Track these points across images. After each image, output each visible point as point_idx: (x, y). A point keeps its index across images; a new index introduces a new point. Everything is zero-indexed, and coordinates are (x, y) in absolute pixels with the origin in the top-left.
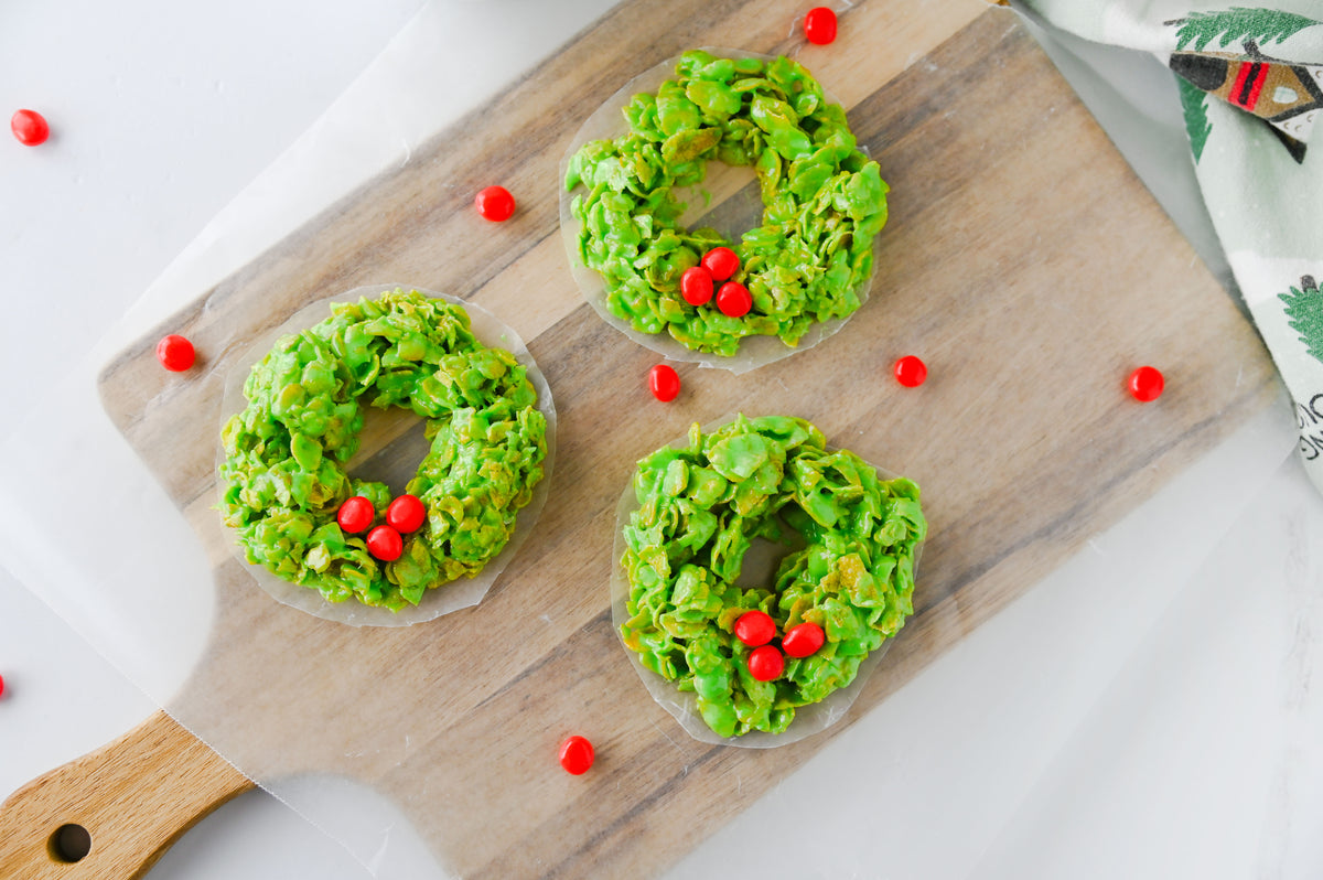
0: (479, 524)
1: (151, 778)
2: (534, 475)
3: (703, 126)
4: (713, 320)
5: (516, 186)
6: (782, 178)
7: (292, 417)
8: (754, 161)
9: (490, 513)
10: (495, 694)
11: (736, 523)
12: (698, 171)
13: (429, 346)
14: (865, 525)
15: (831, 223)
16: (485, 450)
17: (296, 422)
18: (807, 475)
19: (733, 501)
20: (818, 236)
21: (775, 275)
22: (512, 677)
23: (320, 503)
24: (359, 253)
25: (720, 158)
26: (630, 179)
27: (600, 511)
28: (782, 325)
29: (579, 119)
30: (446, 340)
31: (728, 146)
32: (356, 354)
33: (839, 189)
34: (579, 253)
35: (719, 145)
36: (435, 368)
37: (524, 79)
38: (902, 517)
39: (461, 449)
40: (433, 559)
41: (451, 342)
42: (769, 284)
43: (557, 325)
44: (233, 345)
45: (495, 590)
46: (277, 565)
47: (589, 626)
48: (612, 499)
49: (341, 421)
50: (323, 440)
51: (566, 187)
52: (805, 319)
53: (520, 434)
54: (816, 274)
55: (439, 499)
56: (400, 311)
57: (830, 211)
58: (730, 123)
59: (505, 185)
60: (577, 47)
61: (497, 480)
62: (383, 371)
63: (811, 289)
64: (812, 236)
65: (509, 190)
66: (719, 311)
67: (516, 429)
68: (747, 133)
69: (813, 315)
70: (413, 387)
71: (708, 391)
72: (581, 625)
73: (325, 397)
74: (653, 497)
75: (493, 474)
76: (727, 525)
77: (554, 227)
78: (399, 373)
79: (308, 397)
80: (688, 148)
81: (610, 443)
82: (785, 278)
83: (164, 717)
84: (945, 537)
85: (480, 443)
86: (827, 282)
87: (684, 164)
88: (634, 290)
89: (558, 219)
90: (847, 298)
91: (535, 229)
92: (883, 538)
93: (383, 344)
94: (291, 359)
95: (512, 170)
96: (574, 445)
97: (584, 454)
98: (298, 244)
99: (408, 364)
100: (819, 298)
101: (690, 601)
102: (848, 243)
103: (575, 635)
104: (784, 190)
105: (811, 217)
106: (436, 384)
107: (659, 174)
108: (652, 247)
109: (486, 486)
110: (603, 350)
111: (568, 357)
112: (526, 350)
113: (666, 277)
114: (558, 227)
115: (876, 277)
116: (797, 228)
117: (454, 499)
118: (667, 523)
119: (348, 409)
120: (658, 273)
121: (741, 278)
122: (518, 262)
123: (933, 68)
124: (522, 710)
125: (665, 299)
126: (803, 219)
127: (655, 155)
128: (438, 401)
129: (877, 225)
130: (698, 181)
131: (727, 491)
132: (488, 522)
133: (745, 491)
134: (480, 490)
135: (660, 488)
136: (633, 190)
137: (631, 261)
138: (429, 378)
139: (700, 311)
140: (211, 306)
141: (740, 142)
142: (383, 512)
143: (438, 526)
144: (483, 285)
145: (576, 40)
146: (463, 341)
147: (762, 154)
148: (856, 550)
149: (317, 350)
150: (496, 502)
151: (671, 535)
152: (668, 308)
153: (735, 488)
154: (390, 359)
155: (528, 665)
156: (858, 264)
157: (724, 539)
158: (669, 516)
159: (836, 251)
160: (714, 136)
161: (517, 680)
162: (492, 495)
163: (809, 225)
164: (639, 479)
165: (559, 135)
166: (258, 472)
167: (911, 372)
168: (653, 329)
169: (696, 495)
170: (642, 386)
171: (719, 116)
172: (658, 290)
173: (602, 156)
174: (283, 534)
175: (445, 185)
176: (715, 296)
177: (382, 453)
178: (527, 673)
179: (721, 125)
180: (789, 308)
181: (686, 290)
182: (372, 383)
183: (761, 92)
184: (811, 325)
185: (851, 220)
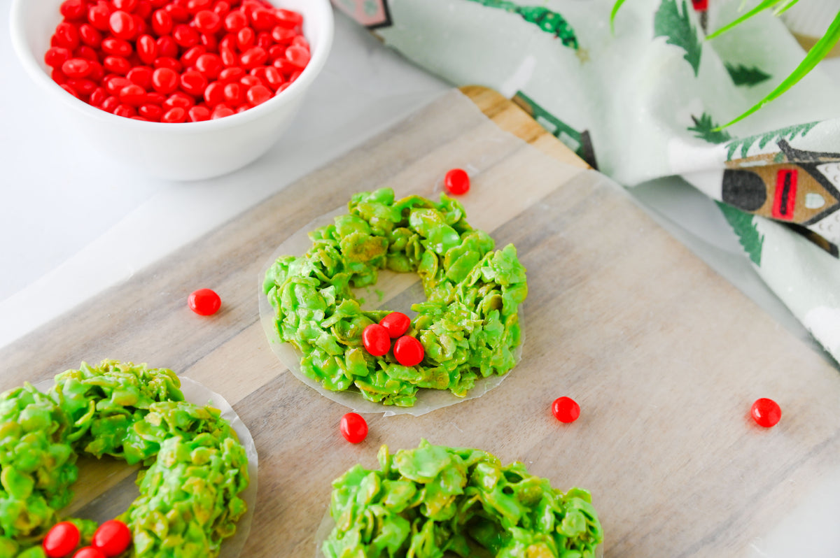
0: (183, 541)
2: (236, 504)
3: (373, 235)
4: (392, 370)
5: (222, 291)
6: (439, 270)
7: (6, 450)
8: (415, 268)
9: (195, 530)
11: (428, 526)
12: (371, 273)
13: (141, 396)
14: (547, 519)
15: (483, 290)
16: (190, 469)
17: (11, 455)
18: (488, 475)
19: (423, 505)
20: (473, 300)
21: (441, 325)
23: (27, 528)
24: (85, 345)
25: (389, 268)
26: (316, 264)
27: (301, 541)
28: (452, 375)
29: (275, 246)
30: (158, 395)
31: (394, 255)
32: (73, 399)
33: (486, 264)
34: (276, 330)
35: (387, 256)
36: (146, 412)
37: (229, 222)
38: (580, 510)
39: (167, 473)
41: (163, 395)
42: (437, 332)
43: (258, 390)
48: (311, 530)
49: (54, 460)
50: (35, 475)
51: (264, 290)
52: (470, 374)
53: (224, 458)
54: (476, 326)
55: (144, 518)
56: (117, 370)
57: (480, 282)
58: (394, 233)
59: (216, 291)
60: (270, 204)
61: (202, 497)
62: (97, 416)
63: (473, 340)
64: (469, 300)
65: (218, 294)
66: (397, 363)
67: (220, 455)
68: (408, 240)
69: (476, 370)
70: (124, 433)
71: (393, 435)
73: (40, 433)
74: (347, 510)
75: (196, 491)
76: (420, 529)
77: (254, 319)
78: (113, 417)
79: (24, 433)
80: (361, 251)
81: (308, 482)
82: (449, 327)
84: (621, 547)
85: (184, 465)
86: (486, 335)
87: (359, 263)
88: (323, 352)
89: (258, 314)
90: (502, 356)
91: (239, 321)
92: (563, 529)
93: (98, 393)
94: (12, 402)
95: (219, 282)
96: (275, 485)
97: (284, 493)
99: (121, 409)
100: (479, 348)
102: (499, 305)
104: (441, 280)
105: (466, 289)
106: (146, 427)
107: (339, 267)
108: (336, 312)
109: (191, 500)
110: (299, 408)
111: (268, 415)
112: (232, 409)
113: (349, 334)
114: (258, 320)
115: (525, 345)
116: (456, 297)
117: (157, 515)
118: (362, 526)
119: (63, 450)
120: (343, 332)
121: (414, 334)
122: (224, 345)
123: (546, 207)
125: (350, 352)
126: (460, 292)
127: (336, 251)
128: (148, 437)
129: (521, 293)
130: (371, 284)
131: (416, 496)
132: (192, 540)
133: (434, 495)
134: (185, 504)
135: (355, 500)
136: (318, 272)
137: (319, 323)
138: (140, 422)
139: (381, 364)
141: (403, 252)
142: (88, 539)
143: (142, 544)
144: (193, 363)
145: (271, 197)
146: (173, 396)
147: (420, 260)
148: (543, 540)
149: (36, 396)
150: (201, 518)
151: (368, 538)
152: (355, 360)
153: (423, 492)
154: (104, 405)
156: (509, 321)
157: (417, 540)
158: (365, 520)
159: (489, 311)
160: (381, 246)
162: (195, 511)
163: (465, 294)
164: (335, 495)
165: (257, 257)
167: (566, 411)
168: (342, 386)
169: (390, 499)
170: (334, 435)
171: (384, 226)
172: (344, 343)
173: (293, 259)
175: (163, 293)
176: (392, 353)
177: (94, 502)
179: (387, 235)
180: (455, 356)
181: (367, 343)
182: (87, 426)
183: (416, 206)
184: (475, 380)
185: (498, 288)
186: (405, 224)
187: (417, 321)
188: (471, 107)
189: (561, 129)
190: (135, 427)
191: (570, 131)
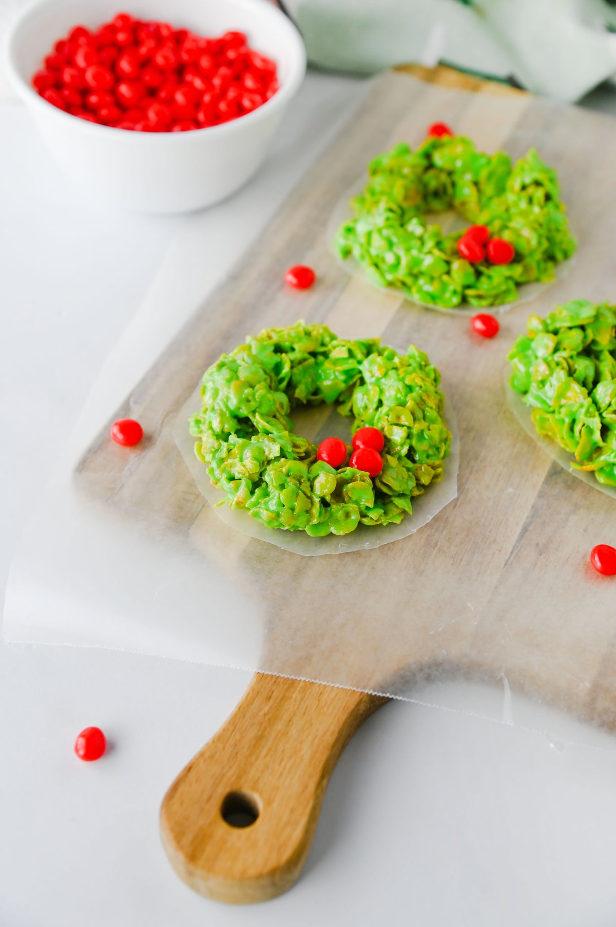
0: (427, 424)
1: (280, 726)
4: (494, 271)
6: (479, 194)
7: (248, 401)
8: (450, 204)
10: (512, 553)
15: (530, 191)
16: (400, 371)
19: (593, 341)
20: (527, 199)
22: (516, 536)
23: (302, 452)
25: (429, 211)
26: (385, 211)
28: (538, 265)
31: (429, 199)
32: (269, 359)
35: (424, 201)
36: (326, 353)
39: (382, 382)
40: (408, 470)
44: (165, 417)
45: (461, 488)
46: (293, 509)
47: (547, 481)
50: (275, 417)
51: (340, 257)
52: (549, 261)
55: (388, 415)
57: (524, 188)
59: (301, 265)
62: (293, 364)
64: (524, 200)
66: (495, 264)
68: (439, 180)
69: (553, 257)
70: (318, 375)
72: (540, 484)
73: (263, 384)
74: (536, 364)
77: (347, 278)
78: (304, 364)
79: (252, 385)
80: (407, 198)
81: (474, 374)
82: (523, 222)
83: (261, 677)
85: (394, 371)
88: (429, 277)
91: (335, 285)
94: (225, 370)
99: (307, 356)
102: (548, 198)
103: (540, 492)
104: (485, 199)
106: (336, 362)
108: (428, 239)
109: (418, 391)
113: (448, 252)
117: (399, 409)
118: (560, 367)
119: (282, 397)
120: (441, 250)
121: (495, 239)
122: (336, 305)
124: (541, 554)
125: (454, 266)
128: (344, 367)
132: (433, 422)
133: (598, 330)
134: (414, 395)
137: (419, 251)
138: (327, 361)
139: (482, 270)
140: (135, 403)
141: (436, 193)
143: (397, 436)
147: (454, 193)
149: (239, 362)
152: (460, 270)
153: (589, 330)
154: (294, 356)
155: (521, 524)
156: (563, 208)
158: (558, 363)
159: (545, 204)
160: (418, 192)
161: (522, 535)
162: (424, 397)
165: (316, 236)
169: (566, 345)
171: (417, 172)
172: (448, 258)
178: (525, 529)
179: (420, 179)
180: (540, 243)
181: (467, 254)
182: (289, 375)
183: (435, 148)
185: (538, 184)
186: (430, 166)
187: (493, 228)
188: (409, 82)
190: (327, 365)
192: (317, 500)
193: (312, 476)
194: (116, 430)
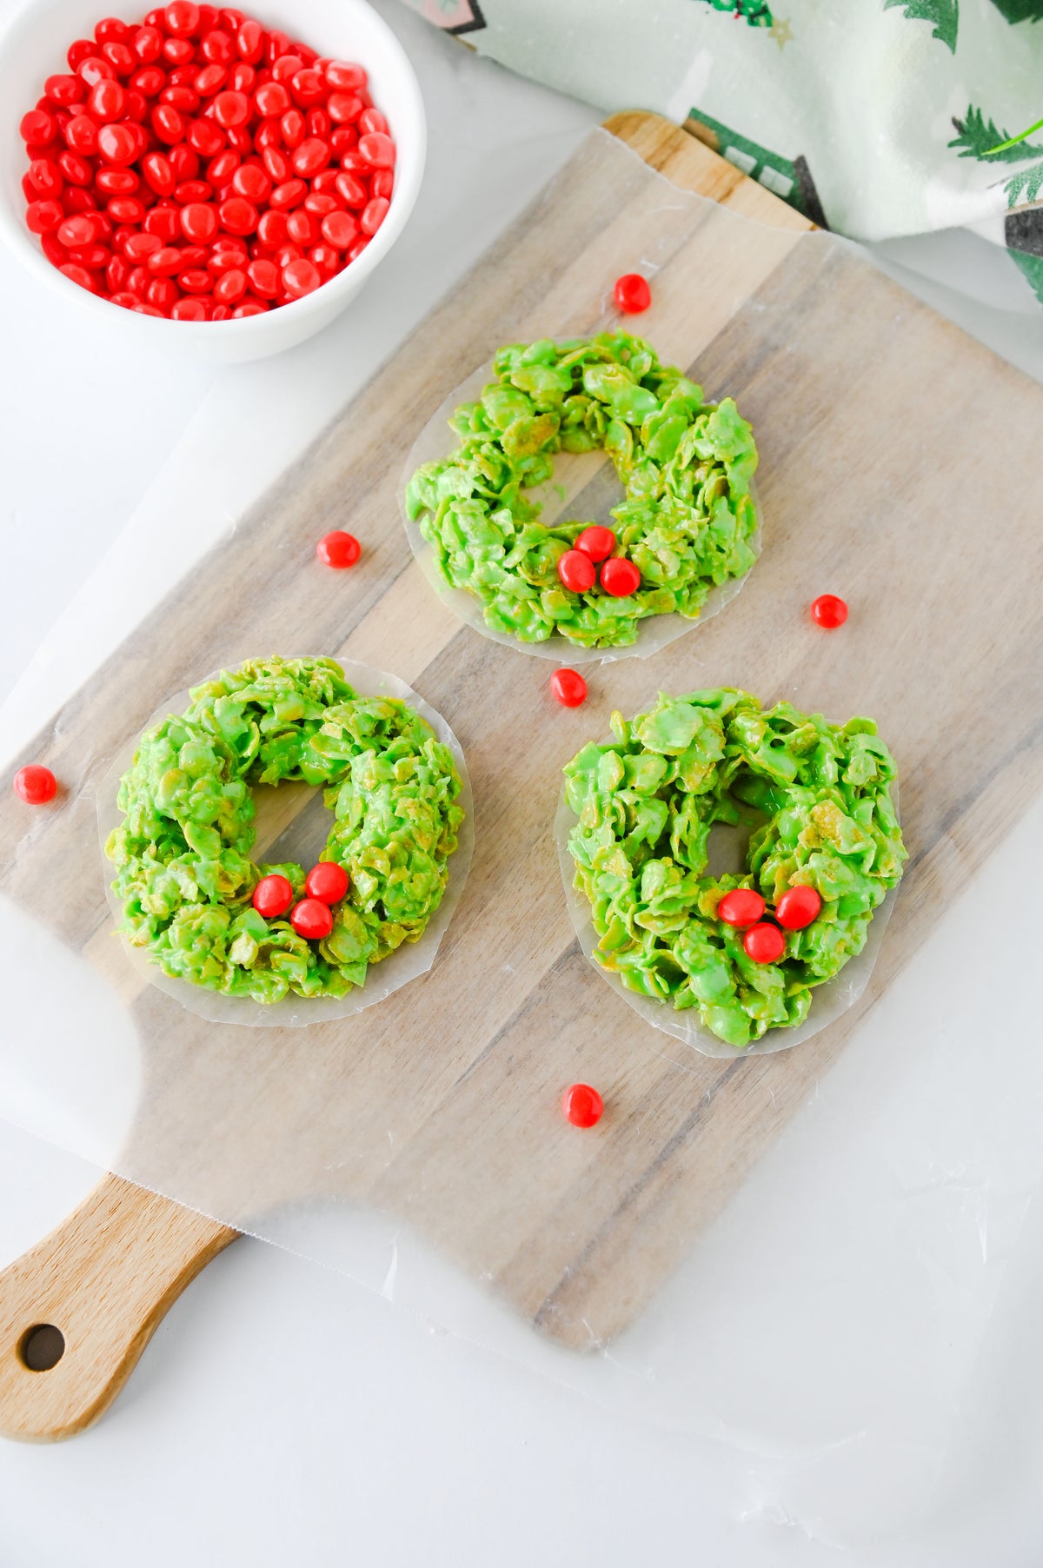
0: (409, 873)
1: (115, 1250)
2: (455, 814)
3: (538, 414)
4: (603, 605)
5: (355, 528)
6: (635, 447)
7: (179, 805)
8: (600, 443)
9: (420, 858)
10: (473, 1065)
11: (689, 804)
12: (545, 465)
13: (306, 702)
14: (829, 770)
15: (700, 473)
16: (396, 789)
17: (185, 810)
18: (751, 730)
19: (679, 779)
20: (691, 489)
21: (657, 536)
22: (489, 1040)
23: (231, 890)
24: (206, 637)
25: (565, 450)
26: (476, 479)
27: (536, 841)
28: (678, 595)
29: (405, 447)
30: (324, 695)
31: (570, 431)
32: (232, 727)
33: (699, 436)
34: (442, 575)
35: (559, 434)
36: (318, 724)
37: (337, 420)
38: (867, 751)
39: (369, 797)
40: (370, 928)
41: (330, 695)
42: (653, 548)
43: (437, 659)
44: (94, 763)
45: (444, 950)
46: (199, 972)
47: (558, 965)
48: (545, 824)
49: (232, 802)
50: (216, 825)
51: (409, 516)
52: (700, 586)
53: (430, 766)
54: (700, 527)
55: (359, 855)
56: (266, 674)
57: (696, 462)
58: (566, 405)
59: (346, 529)
60: (383, 379)
61: (420, 819)
62: (264, 739)
63: (699, 545)
64: (685, 491)
65: (351, 533)
66: (607, 595)
67: (424, 763)
68: (586, 411)
69: (708, 580)
70: (300, 752)
71: (619, 686)
72: (549, 966)
73: (208, 777)
74: (590, 799)
75: (412, 814)
76: (679, 810)
77: (407, 560)
78: (282, 737)
79: (191, 780)
80: (528, 440)
81: (527, 766)
82: (668, 538)
83: (113, 1179)
84: (919, 775)
85: (388, 785)
86: (713, 533)
87: (528, 458)
88: (510, 597)
89: (410, 552)
90: (741, 555)
91: (388, 566)
92: (850, 777)
93: (256, 710)
94: (163, 744)
95: (348, 514)
96: (489, 777)
97: (501, 786)
98: (140, 643)
99: (289, 726)
100: (709, 554)
101: (663, 890)
102: (725, 489)
103: (545, 978)
104: (640, 460)
105: (677, 474)
106: (325, 741)
107: (506, 473)
108: (518, 543)
109: (408, 826)
110: (494, 673)
111: (458, 689)
112: (412, 691)
113: (541, 571)
114: (412, 560)
115: (764, 526)
116: (666, 488)
117: (375, 850)
118: (614, 819)
119: (237, 788)
120: (532, 569)
121: (622, 553)
122: (378, 605)
123: (761, 308)
124: (509, 1074)
125: (547, 594)
126: (670, 478)
127: (496, 452)
128: (332, 755)
129: (751, 465)
130: (547, 478)
131: (669, 770)
132: (419, 869)
133: (689, 765)
134: (402, 832)
135: (596, 788)
136: (482, 490)
137: (499, 563)
138: (316, 736)
139: (587, 599)
140: (61, 730)
141: (581, 425)
142: (301, 888)
143: (365, 885)
144: (347, 637)
145: (381, 370)
146: (341, 694)
147: (607, 431)
148: (827, 797)
149: (189, 731)
150: (423, 844)
151: (622, 833)
152: (554, 604)
153: (676, 765)
154: (269, 724)
155: (502, 1024)
156: (741, 509)
157: (679, 824)
158: (614, 812)
159: (714, 501)
160: (552, 424)
161: (495, 1042)
162: (416, 836)
163: (678, 482)
164: (570, 785)
165: (388, 467)
166: (155, 874)
167: (830, 613)
168: (542, 635)
169: (638, 781)
170: (545, 699)
171: (552, 398)
172: (537, 584)
173: (440, 471)
174: (199, 931)
175: (281, 546)
176: (598, 579)
177: (283, 838)
178: (503, 1033)
179: (556, 408)
180: (680, 572)
181: (566, 578)
182: (256, 754)
183: (589, 361)
184: (708, 591)
185: (720, 464)
186: (577, 390)
187: (623, 531)
189: (761, 164)
190: (310, 744)
191: (776, 162)
192: (231, 968)
193: (231, 934)
194: (21, 778)
